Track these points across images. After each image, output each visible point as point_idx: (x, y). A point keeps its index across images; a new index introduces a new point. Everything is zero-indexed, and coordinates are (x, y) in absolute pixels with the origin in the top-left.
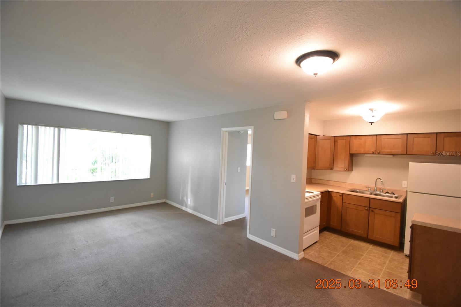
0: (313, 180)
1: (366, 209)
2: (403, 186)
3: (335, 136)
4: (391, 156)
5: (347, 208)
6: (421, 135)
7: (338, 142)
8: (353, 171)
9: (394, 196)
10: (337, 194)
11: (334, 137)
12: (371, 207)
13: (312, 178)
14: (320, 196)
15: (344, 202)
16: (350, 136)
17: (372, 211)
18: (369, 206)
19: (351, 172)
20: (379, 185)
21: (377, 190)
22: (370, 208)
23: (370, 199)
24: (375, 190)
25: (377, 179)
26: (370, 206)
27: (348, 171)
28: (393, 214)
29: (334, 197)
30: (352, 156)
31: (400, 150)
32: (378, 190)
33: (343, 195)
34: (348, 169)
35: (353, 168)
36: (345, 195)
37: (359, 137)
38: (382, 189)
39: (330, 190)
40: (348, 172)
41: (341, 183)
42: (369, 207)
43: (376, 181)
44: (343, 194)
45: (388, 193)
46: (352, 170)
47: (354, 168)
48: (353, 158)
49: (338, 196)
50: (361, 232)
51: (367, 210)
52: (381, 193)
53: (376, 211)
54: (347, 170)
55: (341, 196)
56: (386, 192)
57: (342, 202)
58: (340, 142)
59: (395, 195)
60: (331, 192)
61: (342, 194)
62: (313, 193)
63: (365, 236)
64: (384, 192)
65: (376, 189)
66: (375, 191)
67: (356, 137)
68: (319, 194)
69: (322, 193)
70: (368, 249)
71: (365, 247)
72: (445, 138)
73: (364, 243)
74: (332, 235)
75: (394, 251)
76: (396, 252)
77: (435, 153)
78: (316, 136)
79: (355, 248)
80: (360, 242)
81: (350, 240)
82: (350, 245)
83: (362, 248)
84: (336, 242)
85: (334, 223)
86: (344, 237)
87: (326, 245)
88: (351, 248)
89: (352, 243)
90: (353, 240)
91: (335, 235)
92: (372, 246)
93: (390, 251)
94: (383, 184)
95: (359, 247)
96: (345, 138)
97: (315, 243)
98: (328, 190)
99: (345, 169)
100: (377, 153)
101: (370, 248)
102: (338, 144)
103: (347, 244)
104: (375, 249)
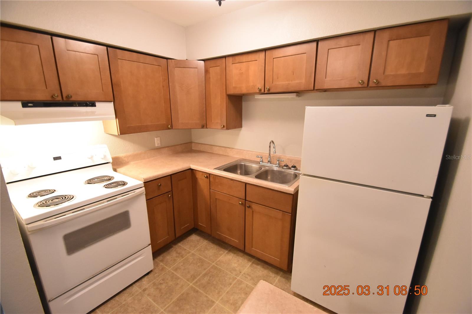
0: (193, 145)
3: (204, 60)
4: (293, 96)
5: (216, 199)
6: (343, 42)
7: (210, 73)
8: (243, 128)
11: (203, 62)
13: (193, 141)
14: (144, 188)
15: (212, 188)
16: (225, 57)
17: (249, 207)
18: (244, 199)
19: (240, 130)
21: (272, 162)
23: (246, 184)
24: (269, 162)
26: (245, 197)
28: (279, 215)
29: (198, 179)
31: (303, 81)
33: (210, 177)
34: (225, 125)
35: (242, 123)
37: (238, 59)
39: (193, 167)
42: (246, 200)
43: (270, 146)
44: (210, 174)
45: (287, 166)
46: (240, 126)
48: (242, 104)
49: (204, 177)
50: (235, 241)
51: (242, 204)
53: (254, 206)
55: (207, 177)
56: (284, 166)
57: (210, 189)
58: (214, 71)
59: (296, 170)
60: (194, 171)
61: (208, 176)
63: (241, 247)
65: (270, 159)
67: (234, 58)
68: (141, 184)
69: (157, 181)
70: (237, 277)
71: (235, 270)
72: (391, 42)
73: (241, 258)
74: (198, 244)
75: (281, 276)
76: (284, 277)
77: (366, 82)
78: (166, 60)
79: (213, 279)
80: (234, 257)
81: (222, 252)
82: (210, 271)
83: (226, 278)
84: (191, 263)
85: (202, 223)
86: (215, 246)
87: (160, 280)
88: (206, 279)
89: (219, 261)
90: (227, 252)
91: (204, 244)
92: (250, 263)
93: (274, 277)
94: (275, 152)
95: (224, 273)
96: (219, 62)
97: (140, 280)
98: (190, 167)
99: (222, 126)
100: (266, 92)
101: (242, 274)
102: (211, 77)
103: (205, 269)
104: (250, 276)
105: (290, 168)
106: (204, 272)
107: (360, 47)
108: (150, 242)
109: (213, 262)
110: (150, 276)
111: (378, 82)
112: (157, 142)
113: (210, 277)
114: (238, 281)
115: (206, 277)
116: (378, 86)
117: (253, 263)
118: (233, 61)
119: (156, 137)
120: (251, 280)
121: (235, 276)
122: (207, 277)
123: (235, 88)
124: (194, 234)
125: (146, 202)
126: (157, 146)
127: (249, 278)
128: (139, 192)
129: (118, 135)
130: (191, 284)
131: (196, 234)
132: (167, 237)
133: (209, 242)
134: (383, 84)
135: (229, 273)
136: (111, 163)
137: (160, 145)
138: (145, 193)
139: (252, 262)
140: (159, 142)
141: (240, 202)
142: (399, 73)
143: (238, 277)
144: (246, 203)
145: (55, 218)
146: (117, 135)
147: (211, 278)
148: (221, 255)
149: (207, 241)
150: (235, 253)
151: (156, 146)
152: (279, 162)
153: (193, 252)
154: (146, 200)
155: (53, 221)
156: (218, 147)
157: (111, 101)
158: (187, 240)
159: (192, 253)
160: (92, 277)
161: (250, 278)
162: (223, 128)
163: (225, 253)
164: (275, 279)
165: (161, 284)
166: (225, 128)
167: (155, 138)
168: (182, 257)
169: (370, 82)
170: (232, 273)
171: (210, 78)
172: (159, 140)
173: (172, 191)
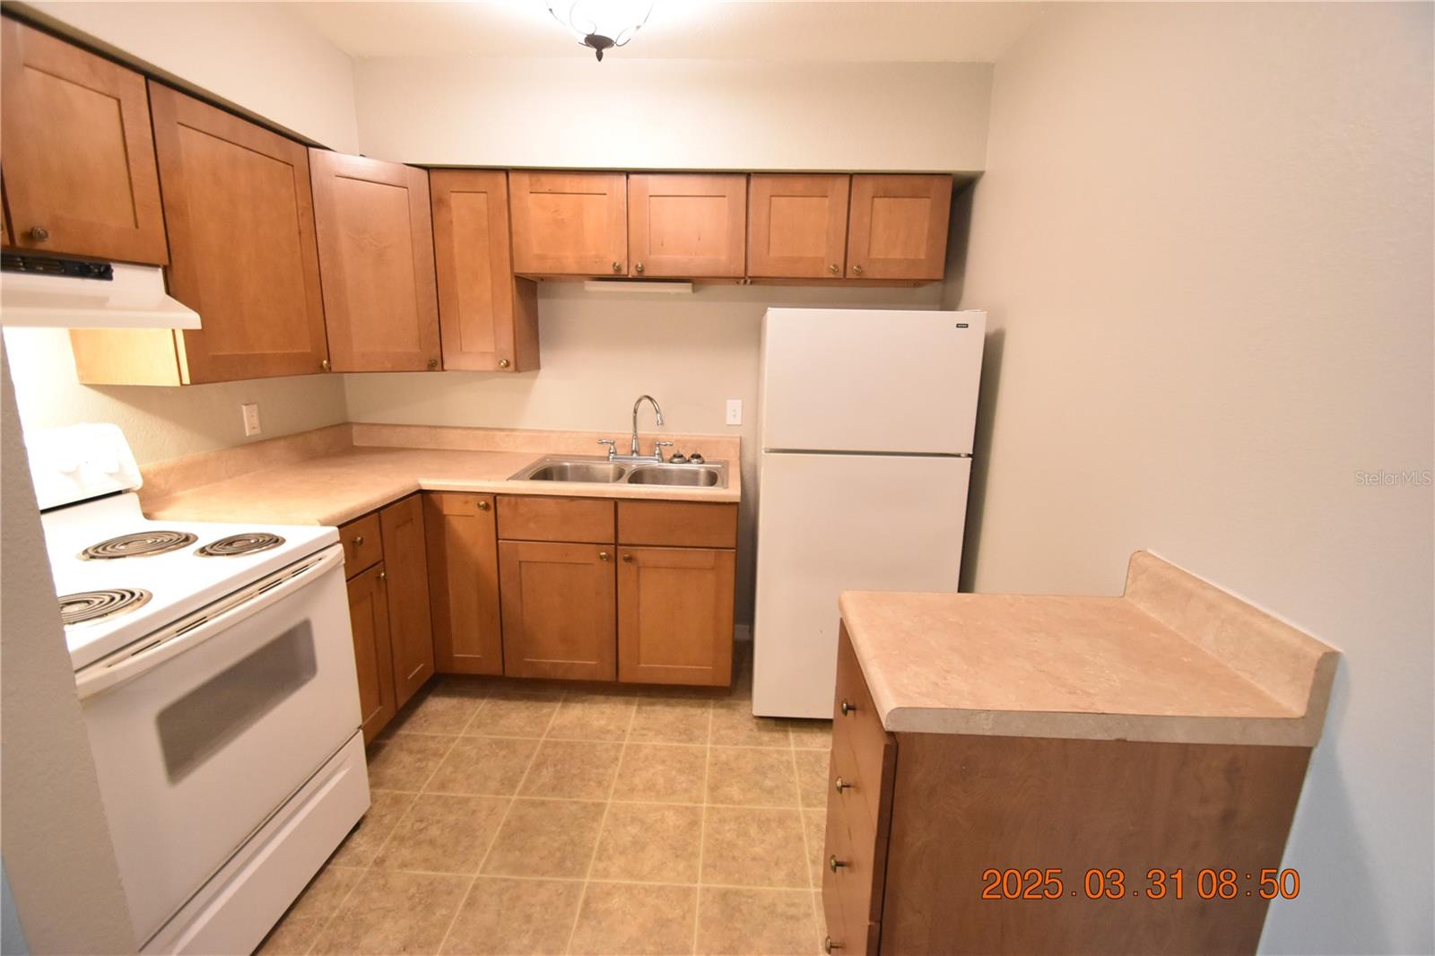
0: (355, 431)
1: (601, 557)
2: (730, 420)
3: (427, 168)
4: (685, 289)
5: (520, 562)
6: (799, 185)
7: (449, 206)
8: (542, 371)
9: (702, 470)
10: (466, 502)
11: (424, 174)
12: (620, 541)
13: (350, 420)
14: (340, 547)
15: (506, 536)
16: (506, 171)
17: (629, 559)
18: (613, 541)
19: (535, 377)
20: (648, 429)
21: (641, 452)
22: (619, 547)
23: (616, 502)
24: (633, 452)
25: (640, 400)
26: (616, 537)
27: (517, 370)
29: (451, 518)
30: (530, 288)
32: (644, 450)
33: (496, 503)
34: (512, 360)
35: (542, 356)
36: (506, 499)
38: (659, 445)
39: (428, 483)
40: (517, 374)
41: (497, 433)
42: (616, 544)
43: (635, 412)
44: (495, 496)
45: (681, 456)
46: (536, 366)
47: (544, 356)
48: (536, 303)
49: (473, 509)
50: (587, 664)
51: (608, 558)
52: (655, 463)
53: (642, 555)
54: (508, 365)
55: (487, 507)
56: (675, 456)
57: (497, 539)
58: (465, 207)
59: (703, 462)
60: (433, 496)
61: (491, 500)
62: (276, 541)
63: (607, 675)
64: (668, 457)
65: (638, 444)
66: (635, 455)
67: (535, 177)
68: (329, 535)
69: (350, 529)
70: (620, 742)
71: (608, 731)
72: (876, 199)
73: (604, 705)
74: (464, 713)
75: (714, 708)
76: (722, 707)
77: (841, 268)
78: (304, 148)
79: (567, 766)
80: (586, 711)
81: (545, 711)
82: (543, 755)
83: (597, 753)
84: (478, 759)
85: (470, 650)
86: (519, 704)
87: (413, 825)
88: (547, 775)
89: (553, 729)
90: (559, 705)
91: (480, 708)
92: (634, 708)
93: (703, 713)
94: (662, 421)
95: (584, 746)
96: (483, 180)
97: (344, 849)
98: (420, 485)
99: (501, 361)
100: (633, 273)
101: (629, 731)
102: (454, 220)
103: (528, 757)
104: (649, 729)
105: (689, 461)
106: (530, 764)
107: (827, 201)
108: (359, 721)
109: (540, 736)
110: (365, 829)
111: (860, 271)
112: (250, 422)
113: (555, 765)
114: (629, 747)
115: (545, 770)
116: (862, 281)
117: (639, 705)
118: (531, 185)
119: (246, 405)
120: (656, 735)
121: (617, 742)
122: (547, 769)
123: (542, 258)
124: (430, 698)
125: (348, 586)
126: (250, 436)
127: (651, 734)
128: (333, 559)
129: (182, 384)
130: (514, 797)
131: (436, 695)
132: (377, 711)
133: (490, 700)
134: (869, 276)
135: (598, 741)
136: (138, 492)
137: (258, 431)
138: (344, 562)
139: (637, 703)
140: (256, 421)
141: (602, 554)
142: (891, 256)
143: (623, 740)
144: (617, 552)
145: (133, 654)
146: (178, 384)
147: (559, 767)
148: (550, 715)
149: (486, 700)
150: (583, 702)
151: (248, 434)
152: (660, 450)
153: (461, 735)
154: (347, 581)
155: (128, 664)
156: (459, 431)
157: (157, 266)
158: (422, 715)
159: (462, 738)
160: (235, 851)
161: (653, 733)
162: (506, 369)
163: (557, 709)
164: (706, 715)
165: (421, 831)
166: (512, 367)
167: (244, 407)
168: (437, 754)
169: (848, 270)
170: (605, 739)
171: (451, 222)
172: (255, 415)
173: (383, 560)
